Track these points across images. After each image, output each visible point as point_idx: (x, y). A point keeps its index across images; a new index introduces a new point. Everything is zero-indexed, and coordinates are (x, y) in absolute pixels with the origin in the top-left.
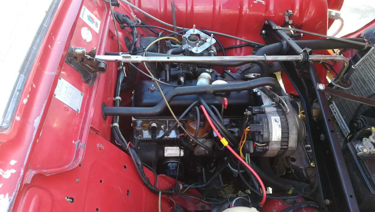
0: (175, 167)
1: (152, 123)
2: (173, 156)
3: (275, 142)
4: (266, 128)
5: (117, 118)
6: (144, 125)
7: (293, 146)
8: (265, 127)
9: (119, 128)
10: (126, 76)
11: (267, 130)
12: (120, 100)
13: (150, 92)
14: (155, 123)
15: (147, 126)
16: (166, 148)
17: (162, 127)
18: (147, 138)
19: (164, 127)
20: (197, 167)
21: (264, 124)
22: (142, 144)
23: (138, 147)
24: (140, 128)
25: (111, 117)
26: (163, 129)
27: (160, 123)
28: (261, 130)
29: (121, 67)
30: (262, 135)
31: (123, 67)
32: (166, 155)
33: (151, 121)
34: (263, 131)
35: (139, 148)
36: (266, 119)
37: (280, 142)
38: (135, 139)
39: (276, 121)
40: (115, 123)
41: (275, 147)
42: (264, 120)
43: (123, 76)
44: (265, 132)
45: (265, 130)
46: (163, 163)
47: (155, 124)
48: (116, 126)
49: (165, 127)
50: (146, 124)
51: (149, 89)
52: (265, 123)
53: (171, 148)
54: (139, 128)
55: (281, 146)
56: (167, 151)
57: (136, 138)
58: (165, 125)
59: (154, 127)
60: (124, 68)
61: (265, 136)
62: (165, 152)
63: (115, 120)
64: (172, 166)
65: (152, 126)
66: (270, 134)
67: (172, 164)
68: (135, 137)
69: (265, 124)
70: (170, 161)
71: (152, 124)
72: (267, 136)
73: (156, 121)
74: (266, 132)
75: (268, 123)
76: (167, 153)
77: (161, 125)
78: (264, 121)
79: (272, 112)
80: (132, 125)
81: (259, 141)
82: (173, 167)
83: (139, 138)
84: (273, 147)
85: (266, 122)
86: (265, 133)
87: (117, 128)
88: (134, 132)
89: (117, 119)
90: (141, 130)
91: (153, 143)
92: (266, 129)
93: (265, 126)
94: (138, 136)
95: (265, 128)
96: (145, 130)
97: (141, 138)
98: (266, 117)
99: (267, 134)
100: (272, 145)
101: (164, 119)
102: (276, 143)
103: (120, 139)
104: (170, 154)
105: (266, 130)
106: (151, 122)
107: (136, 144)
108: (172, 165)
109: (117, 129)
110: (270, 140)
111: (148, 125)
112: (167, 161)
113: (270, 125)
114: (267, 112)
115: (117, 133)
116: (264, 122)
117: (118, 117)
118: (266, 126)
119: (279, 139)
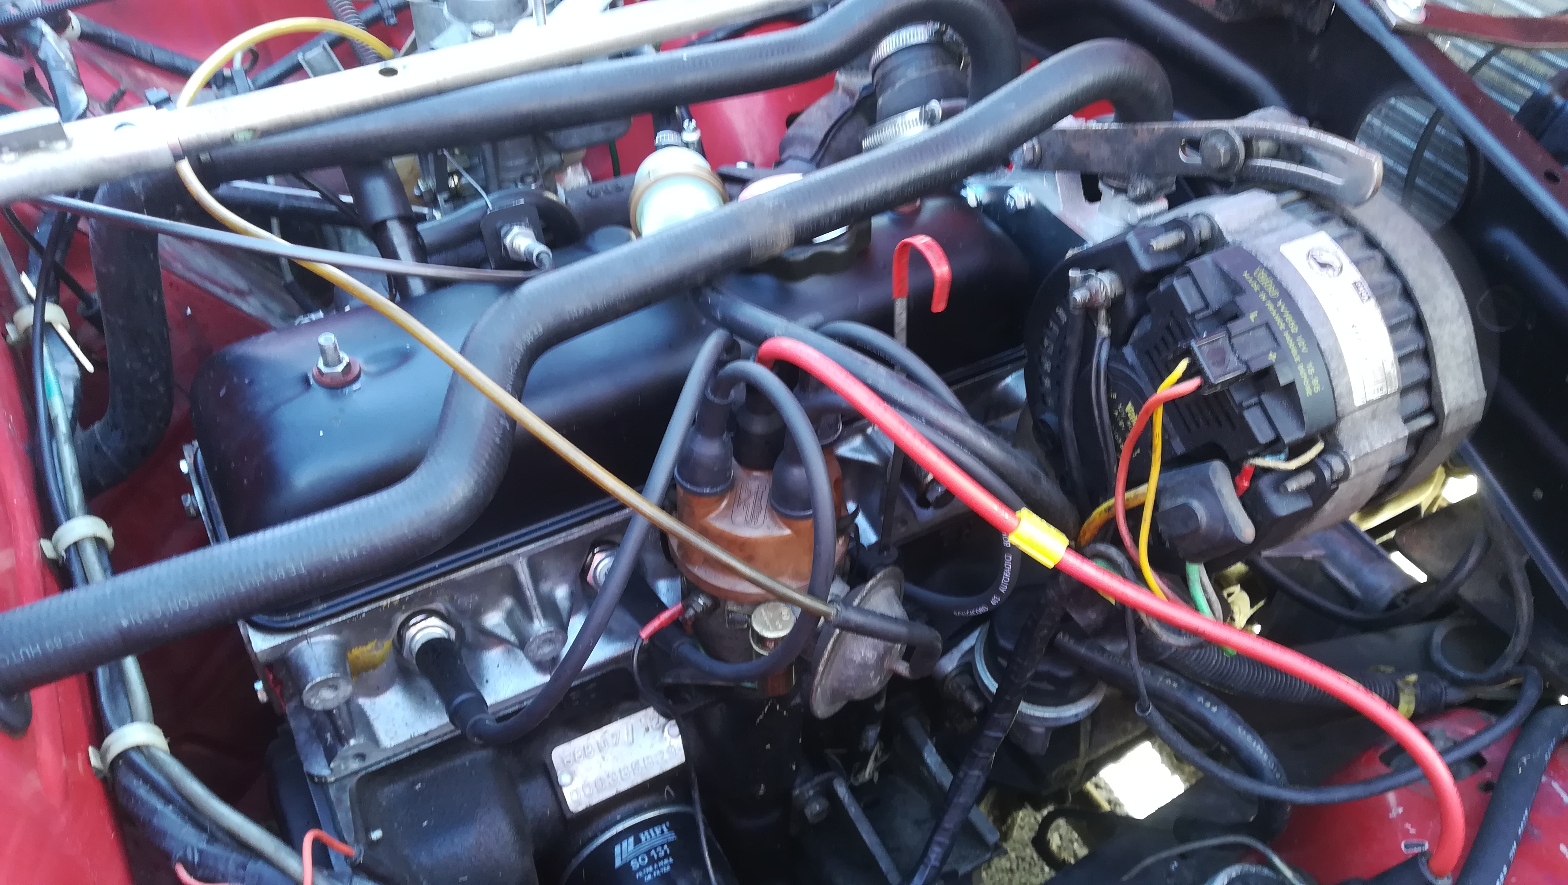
0: (666, 856)
1: (405, 625)
2: (624, 786)
3: (1369, 409)
4: (1294, 329)
5: (119, 679)
6: (361, 652)
7: (1464, 395)
8: (1282, 326)
9: (175, 750)
10: (90, 367)
11: (1301, 342)
12: (99, 542)
13: (319, 394)
14: (431, 613)
15: (378, 653)
16: (560, 754)
17: (494, 620)
18: (412, 739)
19: (509, 618)
20: (797, 792)
21: (1270, 306)
22: (389, 793)
23: (368, 831)
24: (335, 688)
25: (71, 686)
26: (506, 632)
27: (467, 601)
28: (1272, 357)
29: (26, 316)
30: (1290, 392)
31: (40, 312)
32: (578, 802)
33: (394, 609)
34: (1285, 357)
35: (376, 835)
36: (1263, 276)
37: (1397, 396)
38: (322, 784)
39: (1323, 265)
40: (122, 723)
41: (1378, 446)
42: (1255, 279)
43: (70, 369)
44: (1297, 359)
45: (1294, 351)
46: (576, 862)
47: (434, 621)
48: (138, 748)
49: (518, 613)
50: (370, 646)
51: (306, 380)
52: (1274, 301)
53: (594, 737)
54: (327, 694)
55: (1407, 420)
56: (573, 776)
57: (325, 772)
58: (508, 602)
59: (432, 646)
60: (54, 313)
61: (1309, 392)
62: (563, 778)
63: (113, 697)
64: (648, 853)
65: (417, 645)
66: (1333, 366)
67: (638, 841)
68: (319, 768)
69: (1278, 309)
70: (620, 828)
71: (412, 631)
72: (1316, 381)
73: (427, 596)
74: (1305, 360)
75: (1286, 296)
76: (578, 783)
77: (477, 613)
78: (1256, 288)
79: (1260, 219)
80: (262, 696)
81: (1278, 439)
82: (652, 861)
83: (355, 765)
84: (1365, 446)
85: (1274, 292)
86: (1301, 367)
87: (151, 759)
88: (301, 738)
89: (127, 694)
90: (349, 702)
91: (466, 759)
92: (1294, 337)
93: (1284, 323)
94: (342, 751)
95: (1286, 335)
96: (376, 690)
97: (361, 756)
98: (1252, 262)
99: (1311, 371)
100: (1357, 438)
101: (496, 562)
102: (1374, 416)
103: (212, 839)
104: (599, 783)
105: (1299, 350)
106: (400, 618)
107: (344, 816)
108: (645, 846)
109: (160, 769)
110: (1342, 403)
111: (387, 644)
112: (595, 837)
113: (1302, 303)
114: (1231, 233)
115: (168, 800)
116: (1263, 297)
117: (131, 665)
118: (1289, 318)
119: (1387, 378)
